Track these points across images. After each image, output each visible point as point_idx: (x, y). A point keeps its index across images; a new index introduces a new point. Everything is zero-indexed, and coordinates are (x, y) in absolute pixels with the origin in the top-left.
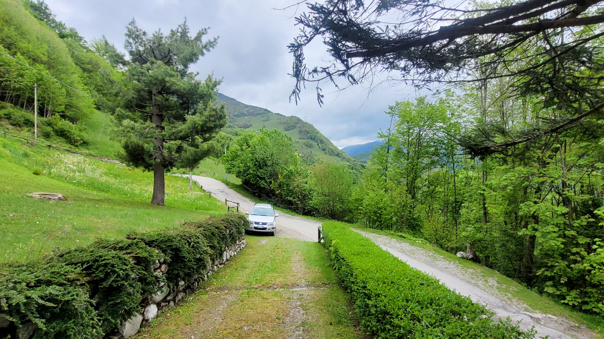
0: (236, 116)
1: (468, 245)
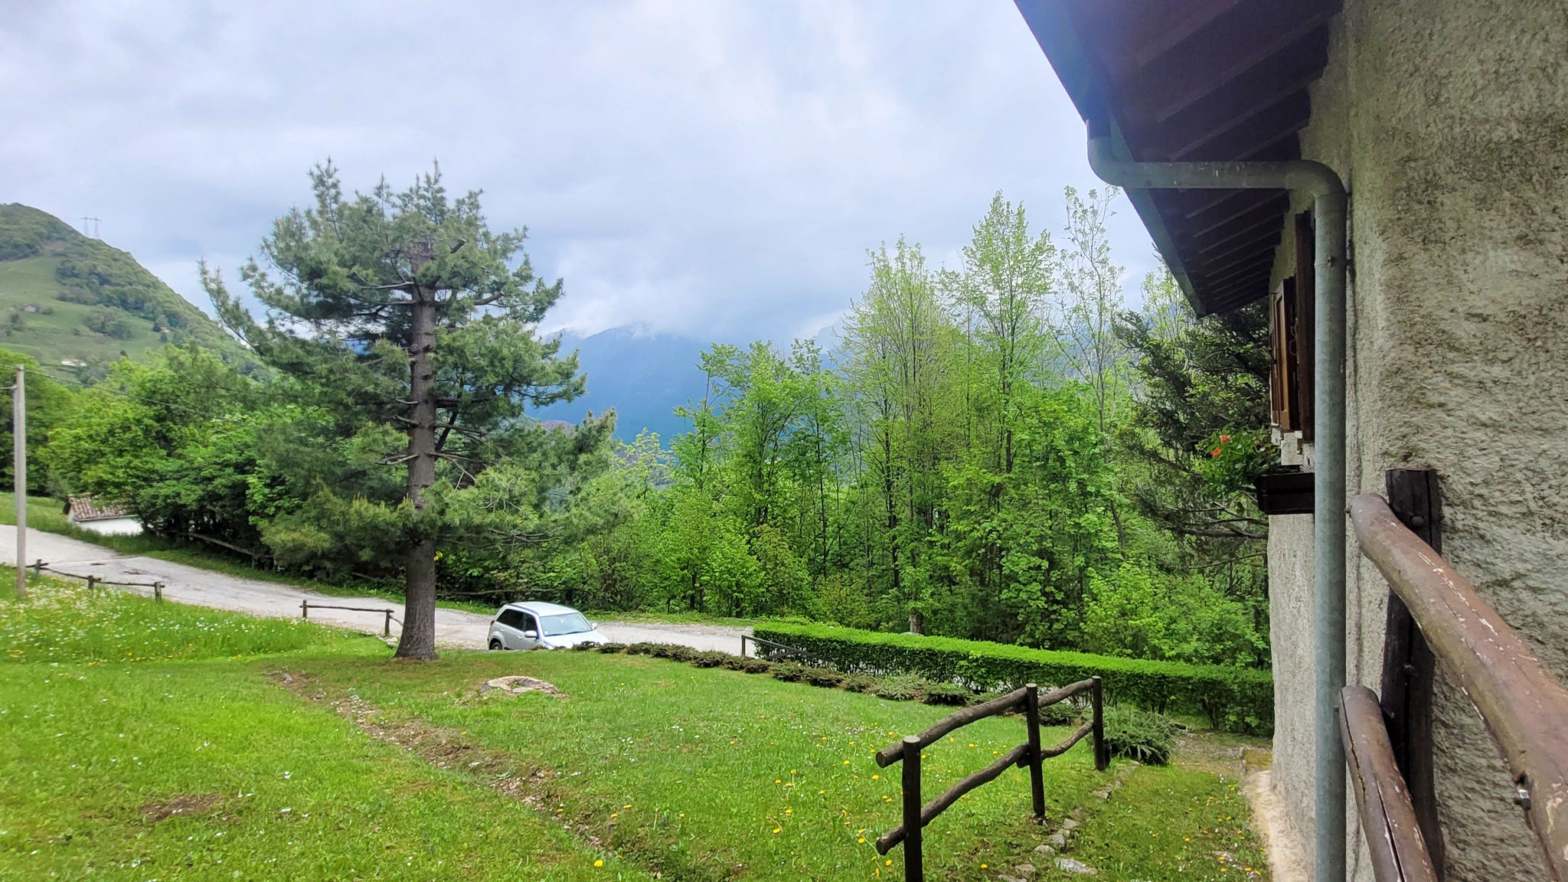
1: (912, 620)
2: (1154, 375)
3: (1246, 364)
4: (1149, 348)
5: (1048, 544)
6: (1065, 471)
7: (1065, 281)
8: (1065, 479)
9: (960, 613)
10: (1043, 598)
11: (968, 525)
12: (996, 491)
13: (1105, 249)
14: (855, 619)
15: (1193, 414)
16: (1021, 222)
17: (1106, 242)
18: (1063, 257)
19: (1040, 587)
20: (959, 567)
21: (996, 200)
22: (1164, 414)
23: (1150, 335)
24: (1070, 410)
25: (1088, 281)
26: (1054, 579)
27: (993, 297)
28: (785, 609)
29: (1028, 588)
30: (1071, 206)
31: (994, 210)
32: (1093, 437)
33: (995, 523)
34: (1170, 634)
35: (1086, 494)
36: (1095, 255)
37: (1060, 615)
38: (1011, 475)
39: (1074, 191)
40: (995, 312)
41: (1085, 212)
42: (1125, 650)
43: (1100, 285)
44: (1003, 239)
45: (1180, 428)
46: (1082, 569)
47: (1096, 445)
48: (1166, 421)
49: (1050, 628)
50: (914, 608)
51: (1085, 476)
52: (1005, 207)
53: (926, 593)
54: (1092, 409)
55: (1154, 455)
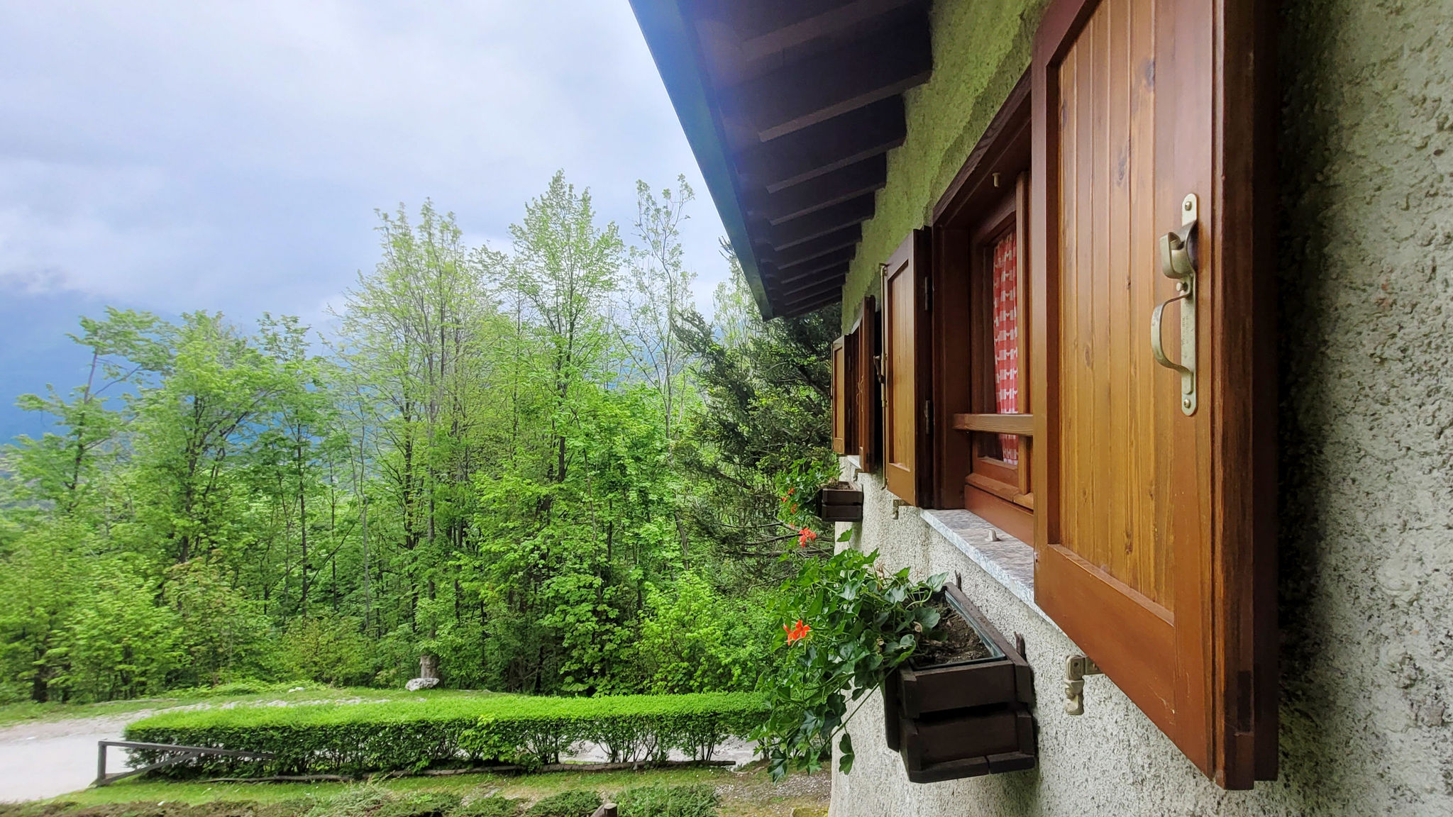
1: (425, 662)
2: (716, 383)
3: (809, 377)
4: (711, 354)
5: (602, 559)
6: (625, 480)
7: (633, 279)
8: (626, 488)
9: (491, 645)
10: (595, 619)
11: (505, 544)
12: (544, 504)
13: (677, 252)
14: (341, 670)
15: (755, 427)
16: (586, 209)
17: (679, 245)
18: (633, 254)
19: (591, 608)
20: (490, 593)
21: (557, 180)
22: (725, 427)
23: (714, 339)
24: (634, 415)
25: (659, 282)
26: (607, 596)
27: (549, 288)
28: (221, 672)
29: (577, 610)
30: (644, 202)
31: (554, 191)
32: (658, 444)
33: (539, 540)
34: (727, 640)
35: (646, 502)
36: (667, 256)
37: (613, 633)
38: (563, 486)
39: (647, 187)
40: (549, 303)
41: (658, 210)
42: (681, 664)
43: (671, 288)
44: (562, 225)
45: (742, 442)
46: (640, 582)
47: (661, 451)
48: (728, 433)
49: (601, 650)
50: (427, 649)
51: (648, 484)
52: (567, 189)
53: (444, 630)
54: (659, 414)
55: (714, 471)
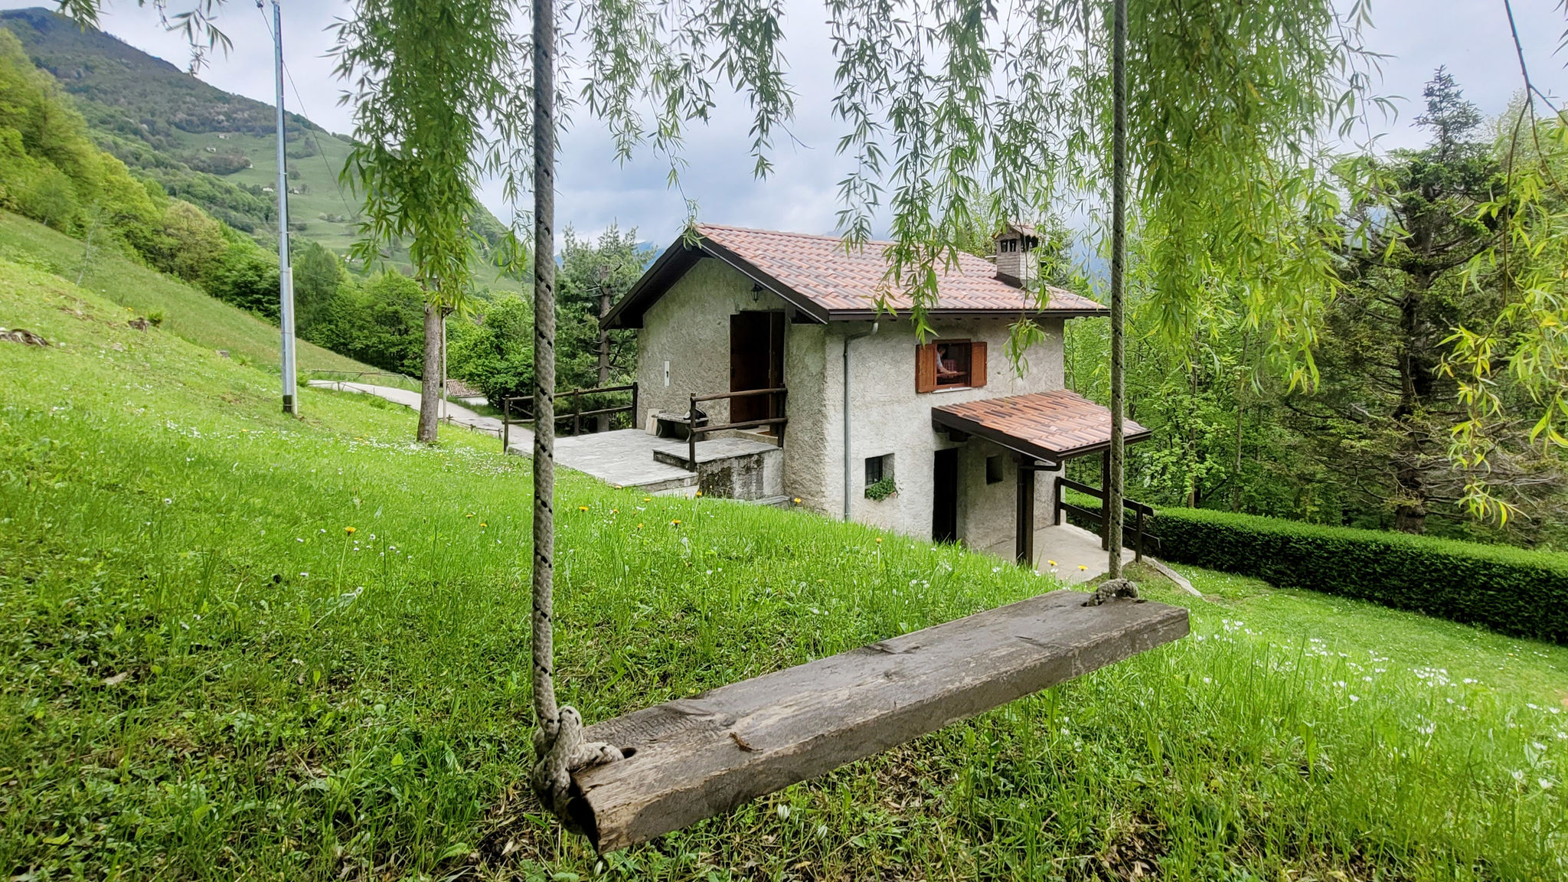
0: (178, 126)
